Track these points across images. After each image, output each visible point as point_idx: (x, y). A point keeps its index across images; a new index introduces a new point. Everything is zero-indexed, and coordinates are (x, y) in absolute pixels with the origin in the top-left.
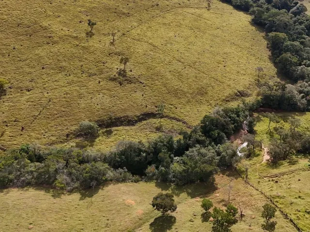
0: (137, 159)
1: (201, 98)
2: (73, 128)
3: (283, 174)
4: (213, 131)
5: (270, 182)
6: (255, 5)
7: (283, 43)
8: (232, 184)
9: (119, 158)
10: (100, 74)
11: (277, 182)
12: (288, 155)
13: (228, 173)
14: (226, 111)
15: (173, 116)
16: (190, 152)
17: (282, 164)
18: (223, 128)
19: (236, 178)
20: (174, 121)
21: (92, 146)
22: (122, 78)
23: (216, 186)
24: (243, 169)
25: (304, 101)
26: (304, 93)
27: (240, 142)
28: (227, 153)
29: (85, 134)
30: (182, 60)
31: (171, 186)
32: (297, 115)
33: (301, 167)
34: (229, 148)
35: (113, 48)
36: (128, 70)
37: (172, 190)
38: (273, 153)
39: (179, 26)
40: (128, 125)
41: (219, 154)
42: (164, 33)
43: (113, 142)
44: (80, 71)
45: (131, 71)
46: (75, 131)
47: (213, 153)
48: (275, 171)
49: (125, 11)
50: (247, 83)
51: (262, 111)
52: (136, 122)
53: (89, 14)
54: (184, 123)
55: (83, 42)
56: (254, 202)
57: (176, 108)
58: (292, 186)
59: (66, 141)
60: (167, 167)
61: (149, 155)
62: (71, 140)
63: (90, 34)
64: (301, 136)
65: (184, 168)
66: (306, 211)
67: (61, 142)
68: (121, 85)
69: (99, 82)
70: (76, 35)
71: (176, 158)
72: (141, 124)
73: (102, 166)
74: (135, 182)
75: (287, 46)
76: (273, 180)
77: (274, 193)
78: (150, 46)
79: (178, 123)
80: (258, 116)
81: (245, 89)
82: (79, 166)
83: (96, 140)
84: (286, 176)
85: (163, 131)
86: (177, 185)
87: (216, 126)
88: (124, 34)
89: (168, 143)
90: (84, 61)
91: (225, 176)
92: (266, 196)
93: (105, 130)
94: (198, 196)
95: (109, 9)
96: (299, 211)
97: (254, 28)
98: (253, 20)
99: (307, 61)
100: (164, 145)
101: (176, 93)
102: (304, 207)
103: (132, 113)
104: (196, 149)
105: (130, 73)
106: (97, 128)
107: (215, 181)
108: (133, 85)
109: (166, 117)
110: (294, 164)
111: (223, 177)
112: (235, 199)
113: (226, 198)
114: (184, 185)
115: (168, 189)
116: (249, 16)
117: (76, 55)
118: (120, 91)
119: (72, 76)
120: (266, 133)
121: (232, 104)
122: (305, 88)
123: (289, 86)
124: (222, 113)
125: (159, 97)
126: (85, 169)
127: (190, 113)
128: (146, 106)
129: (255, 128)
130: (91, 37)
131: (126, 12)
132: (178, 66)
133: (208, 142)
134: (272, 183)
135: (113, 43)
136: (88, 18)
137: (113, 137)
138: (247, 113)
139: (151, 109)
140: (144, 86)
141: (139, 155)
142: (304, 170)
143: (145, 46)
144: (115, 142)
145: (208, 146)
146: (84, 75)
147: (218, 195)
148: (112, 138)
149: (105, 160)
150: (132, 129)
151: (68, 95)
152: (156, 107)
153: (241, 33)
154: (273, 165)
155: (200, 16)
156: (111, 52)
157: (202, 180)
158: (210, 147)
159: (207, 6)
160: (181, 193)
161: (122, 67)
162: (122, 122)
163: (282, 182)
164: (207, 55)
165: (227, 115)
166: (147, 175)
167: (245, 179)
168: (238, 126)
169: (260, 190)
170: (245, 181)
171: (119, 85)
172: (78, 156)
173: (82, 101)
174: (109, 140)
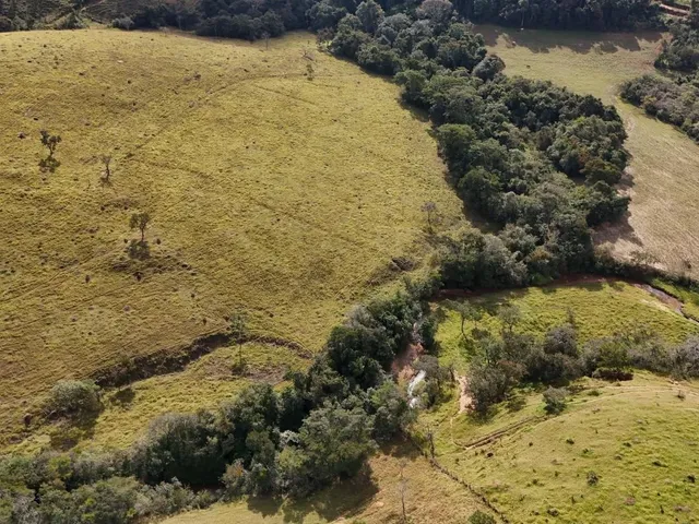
0: (199, 452)
1: (322, 285)
2: (40, 400)
3: (499, 435)
4: (354, 358)
5: (478, 458)
6: (403, 61)
7: (467, 146)
8: (406, 473)
9: (159, 457)
10: (87, 259)
11: (490, 455)
12: (505, 389)
13: (394, 448)
14: (375, 311)
15: (266, 334)
16: (312, 420)
17: (497, 412)
18: (374, 349)
19: (413, 459)
20: (270, 345)
21: (90, 435)
22: (140, 262)
23: (375, 483)
24: (424, 435)
25: (522, 266)
26: (520, 249)
27: (411, 372)
28: (387, 406)
29: (71, 410)
30: (270, 203)
31: (282, 501)
32: (513, 297)
33: (531, 415)
34: (391, 394)
35: (110, 191)
36: (150, 241)
37: (285, 510)
38: (477, 391)
39: (252, 122)
40: (168, 371)
41: (371, 409)
42: (221, 144)
43: (138, 418)
44: (37, 258)
45: (159, 242)
46: (43, 407)
47: (361, 413)
48: (485, 430)
49: (124, 98)
50: (408, 239)
51: (446, 296)
52: (186, 360)
53: (39, 114)
54: (292, 347)
55: (36, 184)
56: (451, 508)
57: (272, 316)
58: (520, 460)
59: (26, 433)
60: (269, 461)
61: (226, 437)
62: (37, 429)
63: (49, 165)
64: (524, 346)
65: (305, 458)
66: (549, 512)
67: (14, 439)
68: (139, 278)
69: (87, 280)
70: (14, 171)
71: (284, 435)
72: (198, 364)
73: (122, 486)
74: (202, 507)
75: (476, 152)
76: (483, 452)
77: (488, 482)
78: (195, 178)
79: (280, 349)
80: (439, 310)
81: (406, 254)
82: (67, 495)
83: (98, 420)
84: (506, 438)
85: (249, 374)
86: (294, 497)
87: (360, 348)
88: (131, 155)
89: (263, 403)
90: (43, 233)
91: (390, 458)
92: (473, 491)
93: (116, 391)
94: (341, 514)
95: (88, 98)
96: (537, 514)
97: (407, 113)
98: (403, 96)
99: (517, 178)
100: (256, 411)
101: (267, 280)
102: (545, 502)
103: (172, 343)
104: (326, 410)
105: (156, 248)
106: (96, 390)
107: (370, 472)
108: (167, 275)
109: (253, 338)
110: (518, 410)
111: (386, 460)
112: (415, 509)
113: (398, 508)
114: (309, 495)
115: (276, 511)
116: (394, 86)
117: (22, 220)
118: (138, 294)
119: (18, 273)
120: (459, 345)
121: (385, 289)
122: (521, 238)
123: (490, 239)
124: (367, 316)
125: (230, 293)
126: (81, 502)
127: (302, 322)
128: (205, 321)
129: (437, 338)
130: (52, 171)
131: (128, 100)
132: (262, 218)
133: (347, 387)
134: (481, 458)
135: (107, 178)
136: (40, 125)
137: (137, 407)
138: (416, 306)
139: (216, 325)
140: (193, 274)
141: (203, 443)
142: (537, 420)
143: (184, 178)
144: (143, 418)
145: (347, 397)
146: (47, 267)
147: (381, 504)
148: (135, 410)
149: (126, 468)
150: (178, 380)
151: (17, 322)
152: (227, 319)
153: (384, 126)
154: (480, 417)
155: (293, 95)
156: (105, 203)
157: (344, 475)
158: (353, 398)
159: (305, 71)
160: (305, 514)
161: (137, 235)
162: (154, 366)
163: (500, 455)
164: (321, 185)
165: (377, 318)
166: (227, 486)
167: (430, 458)
168: (403, 338)
169: (461, 480)
170: (431, 462)
171: (134, 279)
172: (62, 471)
173: (52, 331)
174: (129, 414)
